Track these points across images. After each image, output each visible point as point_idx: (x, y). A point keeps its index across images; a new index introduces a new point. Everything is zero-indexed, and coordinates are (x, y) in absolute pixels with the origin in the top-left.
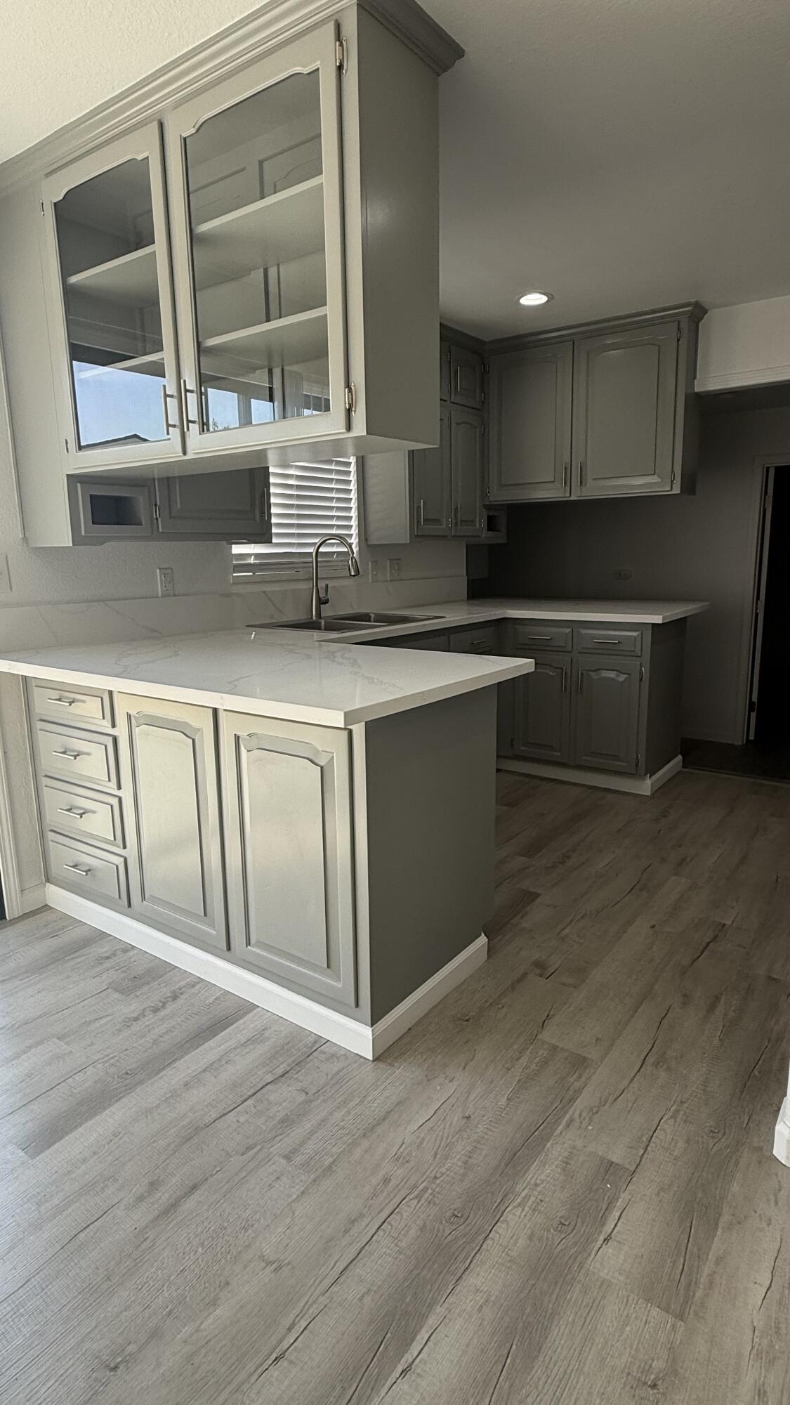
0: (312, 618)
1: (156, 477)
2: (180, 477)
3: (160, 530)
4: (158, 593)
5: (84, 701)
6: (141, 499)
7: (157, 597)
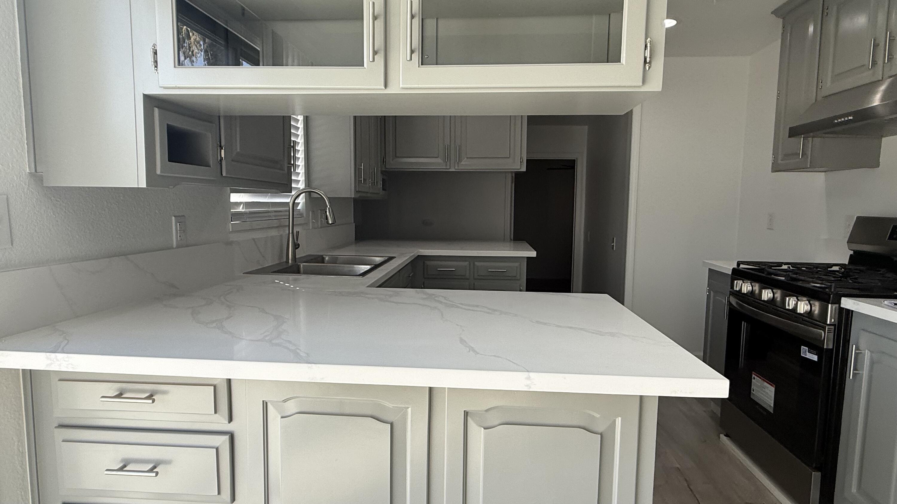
0: (287, 262)
1: (222, 114)
2: (239, 116)
3: (224, 174)
4: (173, 244)
5: (164, 392)
6: (209, 135)
7: (172, 248)
